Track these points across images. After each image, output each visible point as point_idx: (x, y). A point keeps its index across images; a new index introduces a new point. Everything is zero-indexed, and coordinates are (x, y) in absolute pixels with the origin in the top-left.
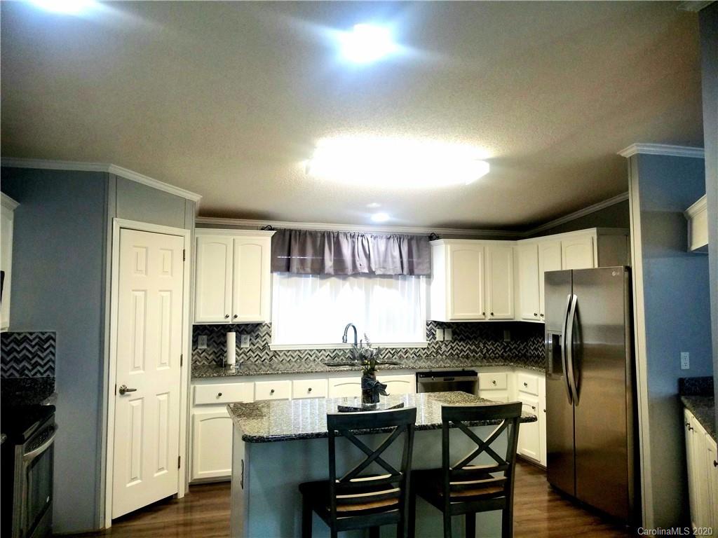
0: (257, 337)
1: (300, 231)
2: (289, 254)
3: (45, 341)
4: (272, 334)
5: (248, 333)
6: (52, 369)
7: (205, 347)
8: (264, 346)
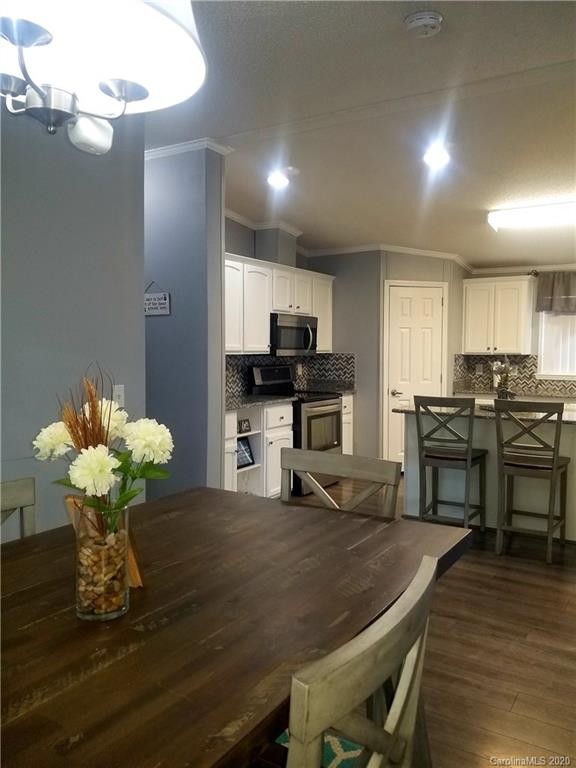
0: (525, 367)
1: (563, 272)
2: (552, 295)
3: (349, 359)
4: (538, 366)
5: (517, 364)
6: (353, 376)
7: (481, 373)
8: (531, 376)
